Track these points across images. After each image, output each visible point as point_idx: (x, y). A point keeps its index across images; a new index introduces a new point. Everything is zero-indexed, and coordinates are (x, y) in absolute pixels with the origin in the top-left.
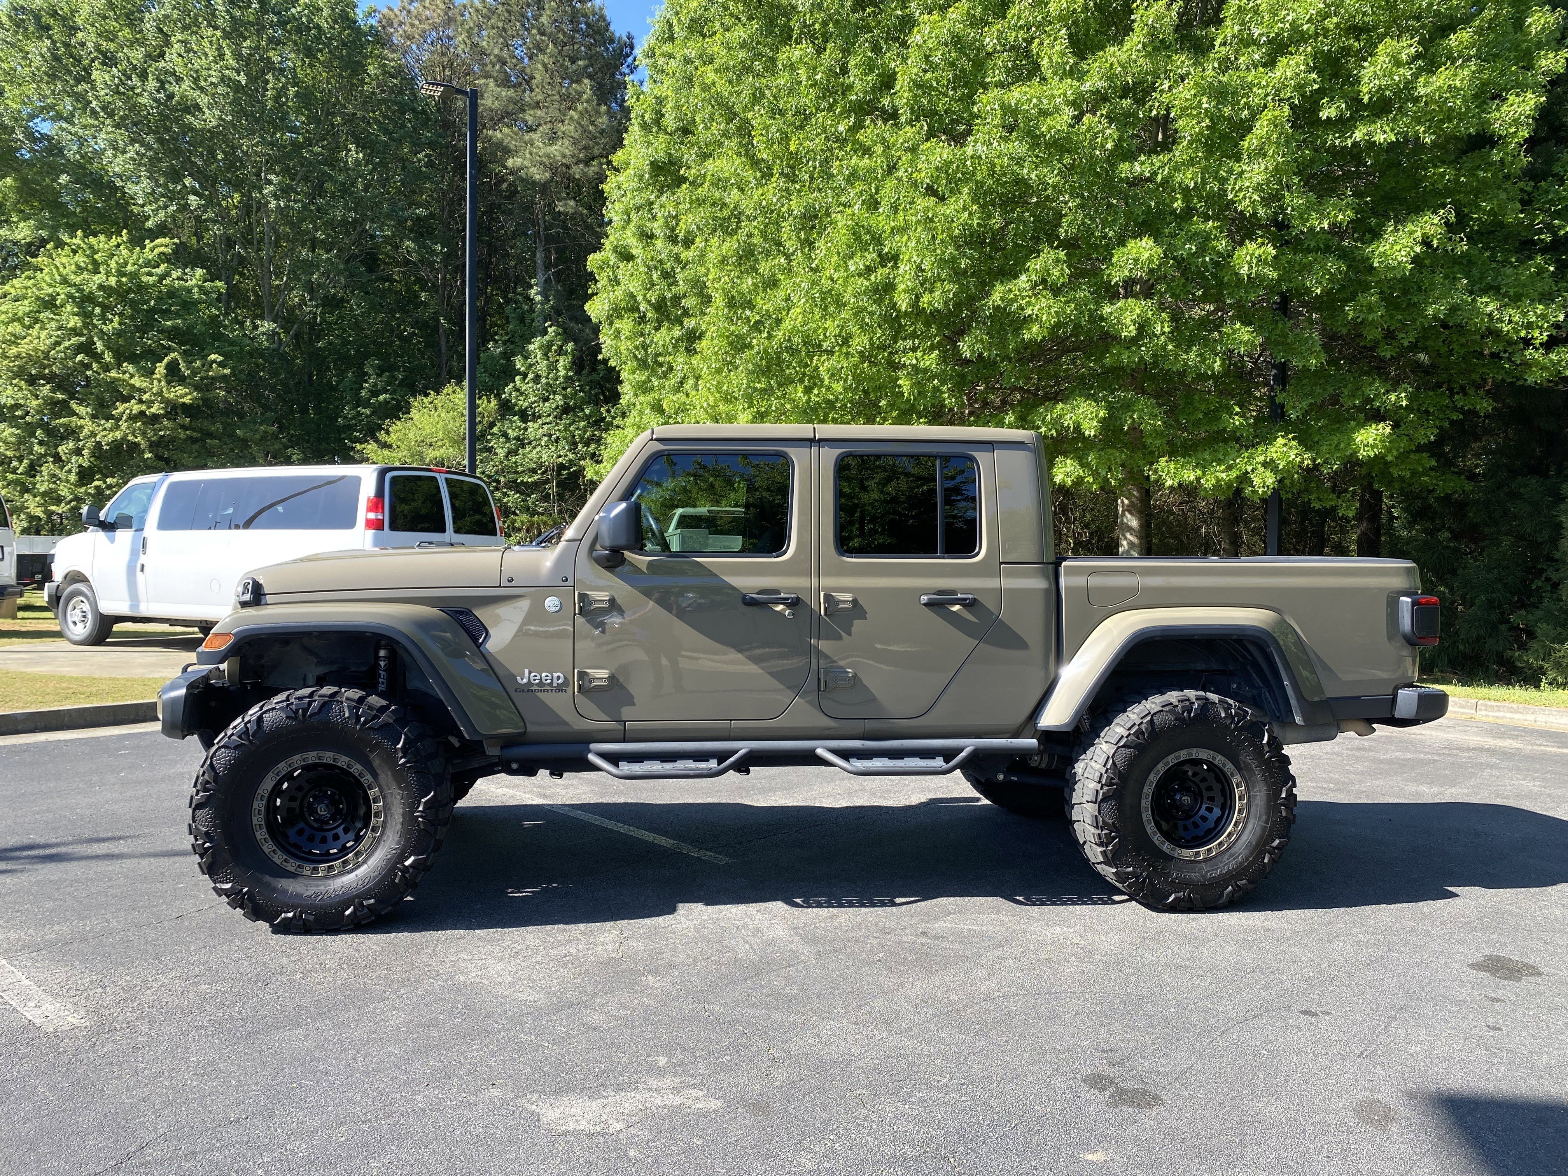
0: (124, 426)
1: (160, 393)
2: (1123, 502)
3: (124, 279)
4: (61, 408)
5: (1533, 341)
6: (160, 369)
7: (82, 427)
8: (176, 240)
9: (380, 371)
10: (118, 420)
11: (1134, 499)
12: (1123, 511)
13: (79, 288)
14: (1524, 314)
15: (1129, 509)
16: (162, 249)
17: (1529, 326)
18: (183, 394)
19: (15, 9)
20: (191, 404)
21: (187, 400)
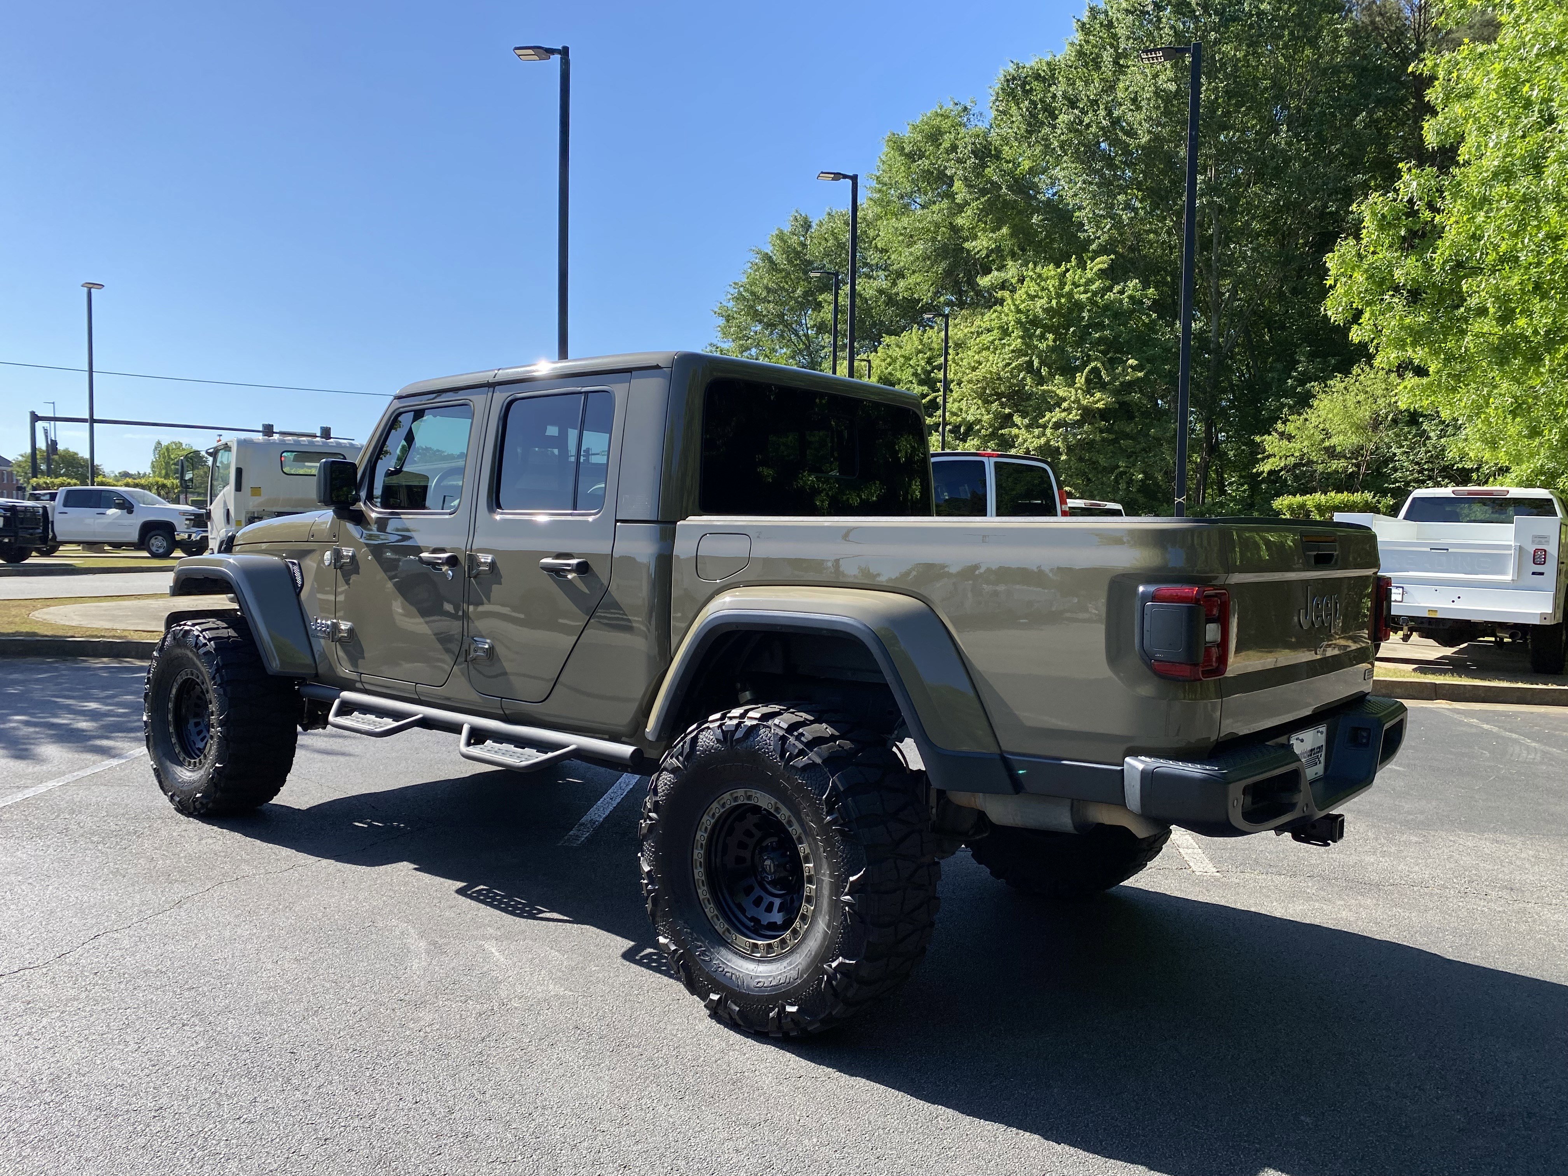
0: (1048, 432)
1: (1077, 401)
3: (1063, 300)
4: (1007, 421)
6: (1080, 379)
7: (1017, 436)
8: (1113, 256)
9: (1311, 357)
10: (1044, 427)
13: (1026, 313)
16: (1101, 266)
18: (1100, 400)
19: (1008, 81)
20: (1103, 409)
21: (1100, 405)
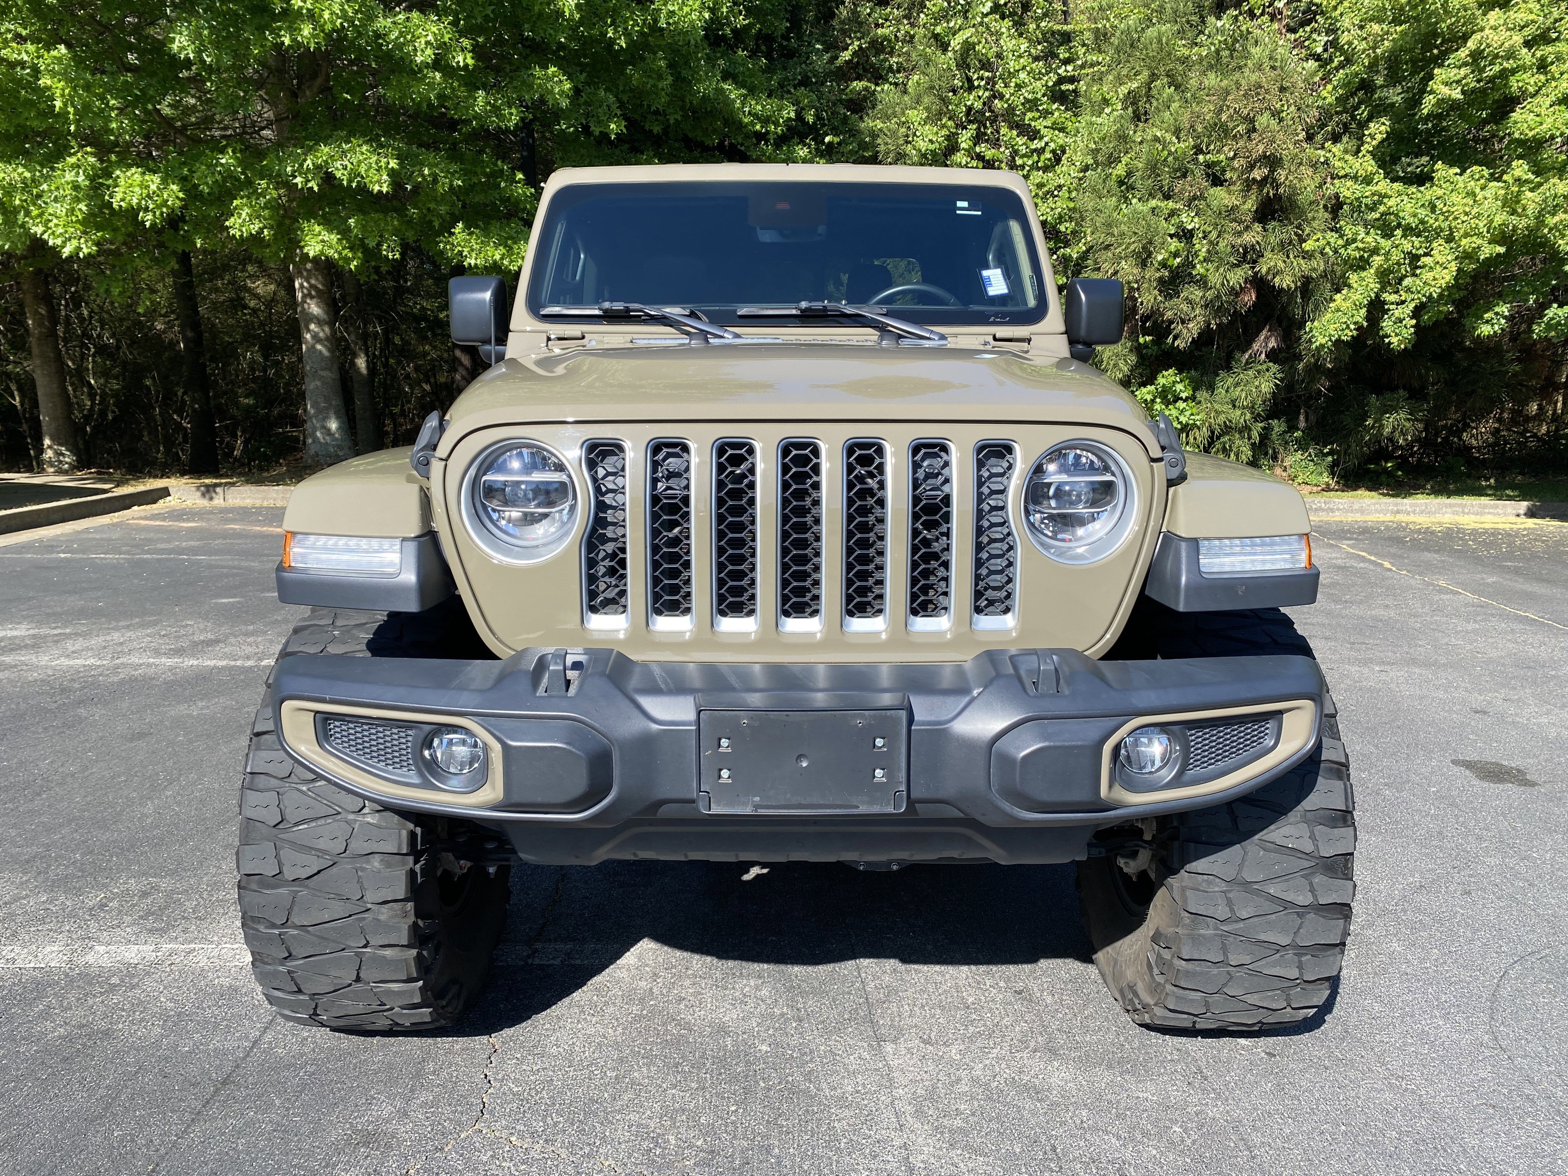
12: (304, 297)
15: (310, 294)
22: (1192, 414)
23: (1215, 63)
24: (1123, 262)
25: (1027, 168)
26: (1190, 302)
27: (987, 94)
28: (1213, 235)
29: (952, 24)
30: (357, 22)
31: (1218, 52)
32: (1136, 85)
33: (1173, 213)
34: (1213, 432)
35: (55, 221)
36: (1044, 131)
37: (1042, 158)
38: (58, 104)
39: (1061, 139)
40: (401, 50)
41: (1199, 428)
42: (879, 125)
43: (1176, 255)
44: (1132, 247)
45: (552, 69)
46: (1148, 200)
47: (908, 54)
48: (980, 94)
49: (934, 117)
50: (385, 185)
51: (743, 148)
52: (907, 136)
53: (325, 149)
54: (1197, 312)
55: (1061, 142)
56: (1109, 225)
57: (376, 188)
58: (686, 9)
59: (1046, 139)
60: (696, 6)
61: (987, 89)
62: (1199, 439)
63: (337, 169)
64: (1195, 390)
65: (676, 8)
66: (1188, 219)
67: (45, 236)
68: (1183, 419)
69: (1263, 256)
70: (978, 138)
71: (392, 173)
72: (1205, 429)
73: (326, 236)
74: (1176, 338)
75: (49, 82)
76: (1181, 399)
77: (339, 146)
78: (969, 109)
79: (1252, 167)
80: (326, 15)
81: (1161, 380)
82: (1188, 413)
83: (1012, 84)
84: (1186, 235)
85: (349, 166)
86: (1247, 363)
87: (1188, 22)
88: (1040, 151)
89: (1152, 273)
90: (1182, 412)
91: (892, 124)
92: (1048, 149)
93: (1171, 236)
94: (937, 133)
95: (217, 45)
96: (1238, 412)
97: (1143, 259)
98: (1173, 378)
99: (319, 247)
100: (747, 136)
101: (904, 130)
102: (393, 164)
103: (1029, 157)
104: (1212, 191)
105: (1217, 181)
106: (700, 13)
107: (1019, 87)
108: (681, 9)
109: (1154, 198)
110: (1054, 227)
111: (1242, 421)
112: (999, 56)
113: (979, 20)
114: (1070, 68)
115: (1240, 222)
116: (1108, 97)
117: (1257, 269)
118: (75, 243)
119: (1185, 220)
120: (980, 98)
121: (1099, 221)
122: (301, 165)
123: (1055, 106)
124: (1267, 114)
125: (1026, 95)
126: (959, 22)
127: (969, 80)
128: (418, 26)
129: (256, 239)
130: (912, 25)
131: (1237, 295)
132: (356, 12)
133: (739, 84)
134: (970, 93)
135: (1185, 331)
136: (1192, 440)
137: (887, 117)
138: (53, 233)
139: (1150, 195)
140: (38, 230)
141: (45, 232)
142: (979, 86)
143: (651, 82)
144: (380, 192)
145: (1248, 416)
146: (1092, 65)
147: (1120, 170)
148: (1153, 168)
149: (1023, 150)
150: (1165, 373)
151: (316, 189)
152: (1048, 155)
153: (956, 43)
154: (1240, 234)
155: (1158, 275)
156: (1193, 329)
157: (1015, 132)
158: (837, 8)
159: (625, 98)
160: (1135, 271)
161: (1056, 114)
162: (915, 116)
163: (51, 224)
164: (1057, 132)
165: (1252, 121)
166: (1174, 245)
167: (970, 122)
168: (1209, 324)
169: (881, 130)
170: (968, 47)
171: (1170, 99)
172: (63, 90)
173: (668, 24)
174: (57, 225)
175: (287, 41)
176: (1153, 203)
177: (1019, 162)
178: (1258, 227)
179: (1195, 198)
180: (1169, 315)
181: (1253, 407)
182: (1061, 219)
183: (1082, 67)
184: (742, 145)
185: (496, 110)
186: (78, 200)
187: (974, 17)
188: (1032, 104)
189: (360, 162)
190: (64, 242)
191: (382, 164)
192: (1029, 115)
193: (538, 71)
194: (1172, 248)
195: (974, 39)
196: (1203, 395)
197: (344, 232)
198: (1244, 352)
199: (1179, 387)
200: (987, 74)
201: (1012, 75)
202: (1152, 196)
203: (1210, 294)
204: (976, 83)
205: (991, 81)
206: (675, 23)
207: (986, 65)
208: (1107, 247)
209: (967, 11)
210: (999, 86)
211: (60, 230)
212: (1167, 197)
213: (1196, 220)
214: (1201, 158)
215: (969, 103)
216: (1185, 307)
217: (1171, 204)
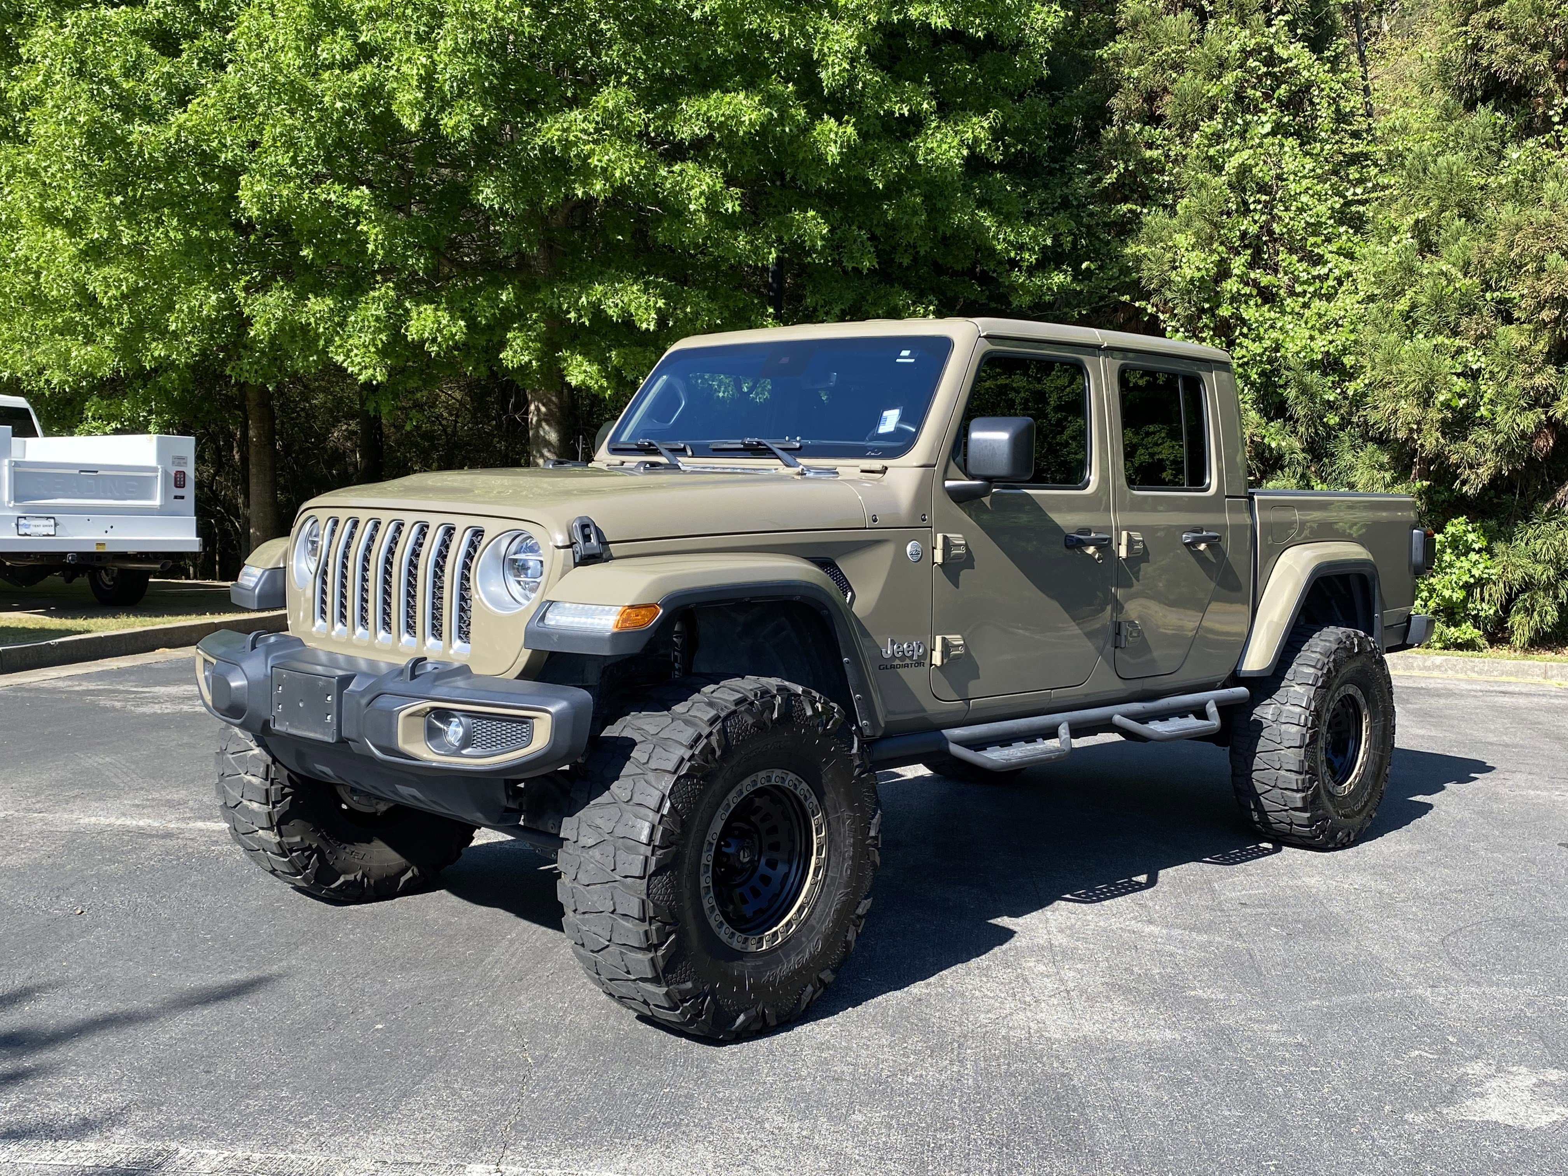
2: (538, 409)
5: (1021, 263)
11: (552, 407)
12: (539, 422)
14: (1019, 234)
15: (546, 419)
17: (1021, 247)
22: (1486, 568)
23: (1516, 194)
24: (1403, 402)
25: (1309, 295)
26: (1479, 446)
27: (1264, 218)
28: (1502, 376)
29: (1227, 146)
30: (642, 177)
31: (1517, 182)
32: (1425, 215)
33: (1460, 351)
34: (1511, 589)
35: (355, 351)
36: (1328, 256)
37: (1325, 285)
38: (371, 247)
39: (1346, 265)
40: (676, 198)
41: (1495, 583)
42: (1144, 249)
43: (1461, 396)
44: (1411, 386)
45: (811, 213)
46: (1433, 336)
47: (1179, 175)
48: (1256, 218)
49: (1204, 243)
50: (652, 324)
51: (995, 275)
52: (1174, 261)
53: (599, 288)
54: (1488, 456)
55: (1345, 269)
56: (1389, 362)
57: (644, 326)
58: (945, 147)
59: (1330, 265)
60: (955, 144)
61: (1263, 213)
62: (1496, 596)
63: (610, 307)
64: (1490, 542)
65: (935, 145)
66: (1474, 359)
67: (345, 365)
68: (1476, 572)
69: (1559, 399)
70: (1252, 265)
71: (659, 311)
72: (1501, 585)
73: (586, 366)
74: (1464, 483)
75: (365, 229)
76: (1474, 550)
77: (612, 285)
78: (1244, 235)
79: (1541, 306)
80: (618, 174)
81: (1450, 529)
82: (1481, 566)
83: (1293, 208)
84: (1473, 375)
85: (620, 304)
86: (1550, 511)
87: (1487, 148)
88: (1325, 278)
89: (1434, 415)
90: (1475, 563)
91: (1158, 249)
92: (1332, 276)
93: (1458, 375)
94: (1205, 259)
95: (515, 195)
96: (1540, 568)
97: (1425, 399)
98: (1463, 527)
99: (581, 377)
100: (1000, 263)
101: (1171, 255)
102: (661, 303)
103: (1310, 284)
104: (1501, 329)
105: (1508, 319)
106: (959, 150)
107: (1301, 210)
108: (939, 146)
109: (1441, 334)
110: (1335, 359)
111: (1544, 576)
112: (1279, 177)
113: (1257, 141)
114: (1359, 190)
115: (1531, 364)
116: (1396, 224)
117: (1550, 414)
118: (370, 371)
119: (1470, 359)
120: (1255, 222)
121: (1379, 356)
122: (577, 301)
123: (1342, 229)
124: (1557, 253)
125: (1308, 219)
126: (1235, 144)
127: (1245, 203)
128: (693, 177)
129: (523, 368)
130: (1185, 144)
131: (1532, 439)
132: (642, 168)
133: (996, 212)
134: (1245, 217)
135: (1473, 477)
136: (1487, 597)
137: (1152, 242)
138: (352, 362)
139: (1436, 330)
140: (340, 358)
141: (345, 360)
142: (1255, 210)
143: (906, 218)
144: (648, 330)
145: (1552, 572)
146: (1384, 188)
147: (1403, 305)
148: (1438, 303)
149: (1304, 276)
150: (1455, 521)
151: (587, 323)
152: (1331, 282)
153: (1231, 165)
154: (1531, 375)
155: (1440, 416)
156: (1485, 473)
157: (1295, 258)
158: (1104, 128)
159: (878, 232)
160: (1416, 411)
161: (1344, 238)
162: (1182, 240)
163: (352, 354)
164: (1342, 258)
165: (1543, 259)
166: (1460, 384)
167: (1246, 247)
168: (1501, 470)
169: (1145, 255)
170: (1244, 170)
171: (1459, 233)
172: (376, 235)
173: (925, 160)
174: (356, 355)
175: (580, 193)
176: (1440, 339)
177: (1299, 289)
178: (1551, 370)
179: (1482, 337)
180: (1454, 458)
181: (1558, 563)
182: (1345, 351)
183: (1374, 188)
184: (994, 271)
185: (756, 250)
186: (379, 331)
187: (1252, 138)
188: (1314, 228)
189: (631, 300)
190: (360, 370)
191: (651, 303)
192: (1312, 240)
193: (797, 215)
194: (1458, 389)
195: (1251, 162)
196: (1499, 547)
197: (603, 362)
198: (1547, 501)
199: (1471, 537)
200: (1264, 198)
201: (1295, 197)
202: (1438, 331)
203: (1500, 439)
204: (1252, 207)
205: (1269, 206)
206: (932, 159)
207: (1263, 188)
208: (1386, 385)
209: (1246, 131)
210: (1279, 210)
211: (358, 359)
212: (1455, 333)
213: (1483, 359)
214: (1488, 296)
215: (1243, 228)
216: (1473, 450)
217: (1458, 342)
